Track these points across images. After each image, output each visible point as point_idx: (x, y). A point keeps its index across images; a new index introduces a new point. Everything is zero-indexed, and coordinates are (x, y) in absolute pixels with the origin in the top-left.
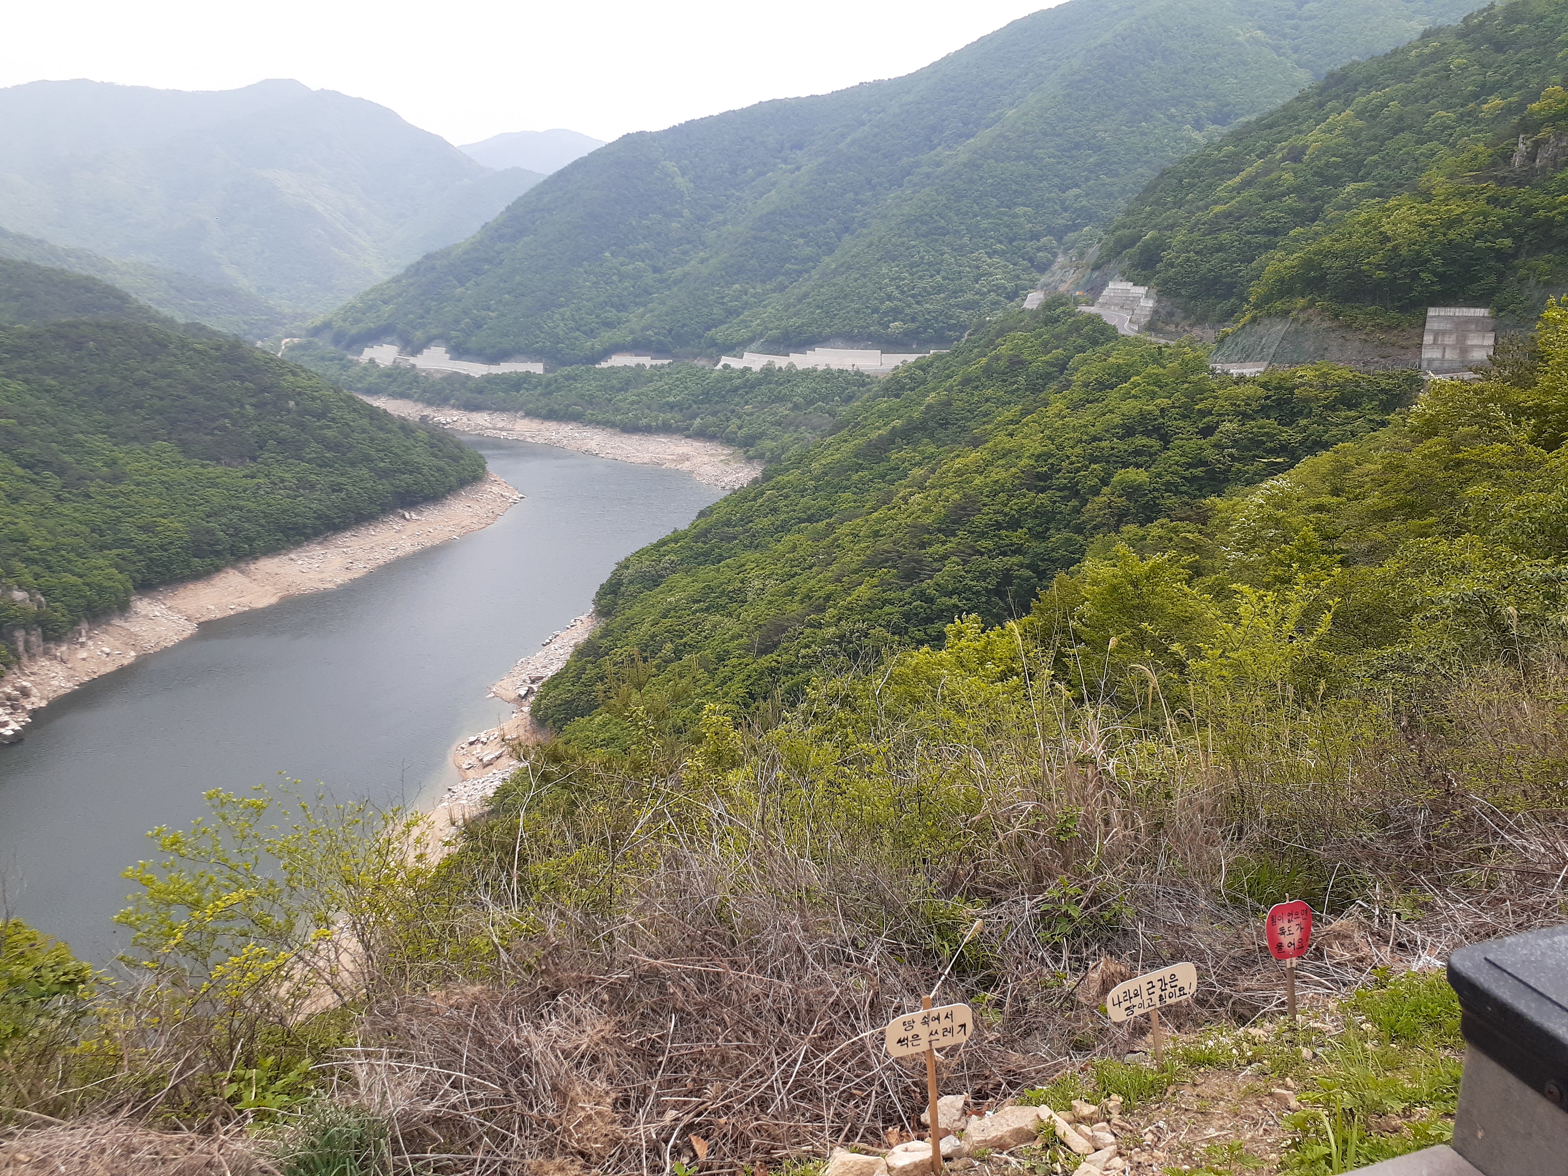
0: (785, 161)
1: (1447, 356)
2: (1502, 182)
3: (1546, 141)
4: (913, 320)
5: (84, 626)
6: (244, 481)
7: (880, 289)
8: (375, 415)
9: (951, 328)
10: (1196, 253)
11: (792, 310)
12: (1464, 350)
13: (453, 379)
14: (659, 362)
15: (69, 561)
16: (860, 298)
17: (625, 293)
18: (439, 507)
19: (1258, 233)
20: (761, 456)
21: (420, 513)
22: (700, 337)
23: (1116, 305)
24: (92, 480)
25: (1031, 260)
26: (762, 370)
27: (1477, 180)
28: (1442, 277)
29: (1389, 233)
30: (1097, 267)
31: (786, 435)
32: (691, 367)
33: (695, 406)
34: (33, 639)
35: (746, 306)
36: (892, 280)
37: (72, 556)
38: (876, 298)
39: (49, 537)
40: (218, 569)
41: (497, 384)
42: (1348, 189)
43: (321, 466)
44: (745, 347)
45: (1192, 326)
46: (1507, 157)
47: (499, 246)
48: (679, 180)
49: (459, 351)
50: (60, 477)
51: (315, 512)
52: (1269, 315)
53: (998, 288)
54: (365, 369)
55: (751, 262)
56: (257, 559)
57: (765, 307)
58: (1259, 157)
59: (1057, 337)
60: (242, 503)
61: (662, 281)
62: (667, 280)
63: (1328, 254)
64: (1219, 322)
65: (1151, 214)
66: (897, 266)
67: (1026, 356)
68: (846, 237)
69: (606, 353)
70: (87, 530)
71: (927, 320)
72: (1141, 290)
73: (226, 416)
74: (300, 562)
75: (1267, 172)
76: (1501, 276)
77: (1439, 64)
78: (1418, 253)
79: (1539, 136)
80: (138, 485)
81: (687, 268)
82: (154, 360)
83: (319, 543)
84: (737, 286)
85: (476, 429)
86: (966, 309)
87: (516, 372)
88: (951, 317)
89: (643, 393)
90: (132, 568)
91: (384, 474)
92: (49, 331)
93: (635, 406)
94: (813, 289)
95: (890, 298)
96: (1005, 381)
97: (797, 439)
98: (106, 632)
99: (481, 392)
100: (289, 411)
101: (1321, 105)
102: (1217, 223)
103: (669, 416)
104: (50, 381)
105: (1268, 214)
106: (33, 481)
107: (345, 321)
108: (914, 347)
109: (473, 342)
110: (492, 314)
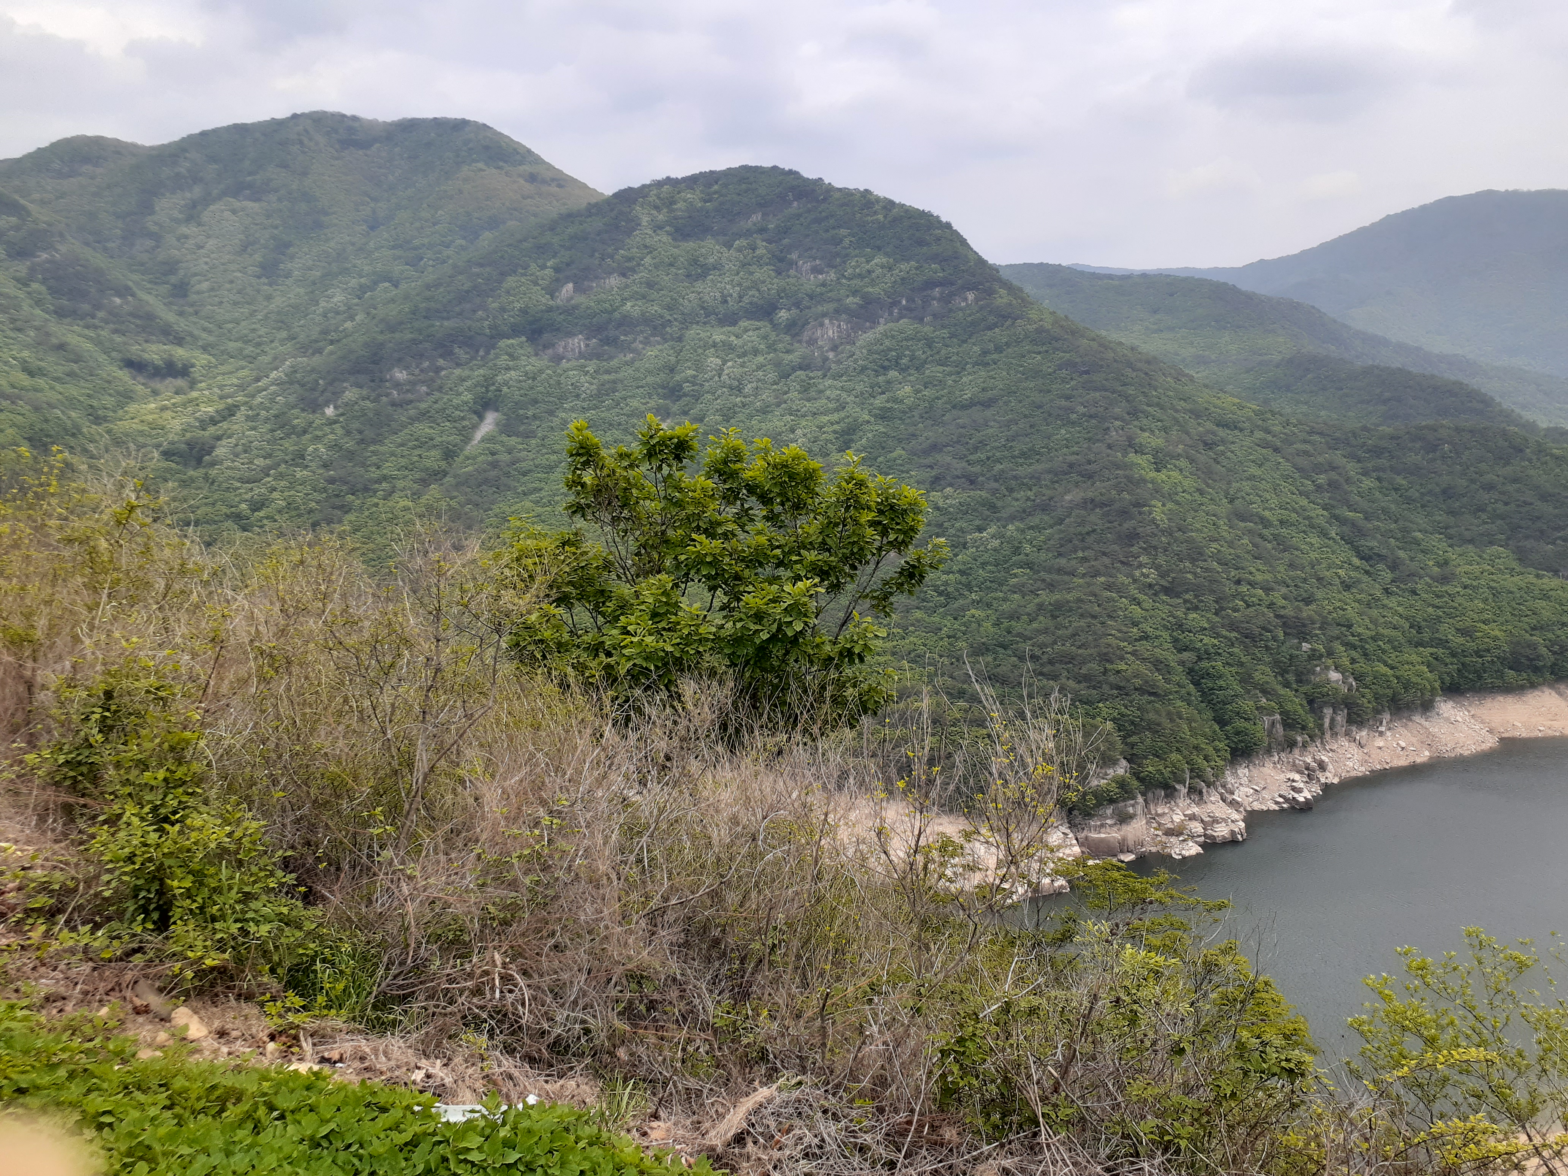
5: (1386, 717)
15: (1384, 652)
24: (1421, 578)
34: (1339, 718)
39: (1370, 626)
50: (1392, 571)
70: (1407, 625)
80: (1465, 587)
90: (1443, 669)
92: (1409, 433)
98: (1405, 726)
106: (1367, 572)
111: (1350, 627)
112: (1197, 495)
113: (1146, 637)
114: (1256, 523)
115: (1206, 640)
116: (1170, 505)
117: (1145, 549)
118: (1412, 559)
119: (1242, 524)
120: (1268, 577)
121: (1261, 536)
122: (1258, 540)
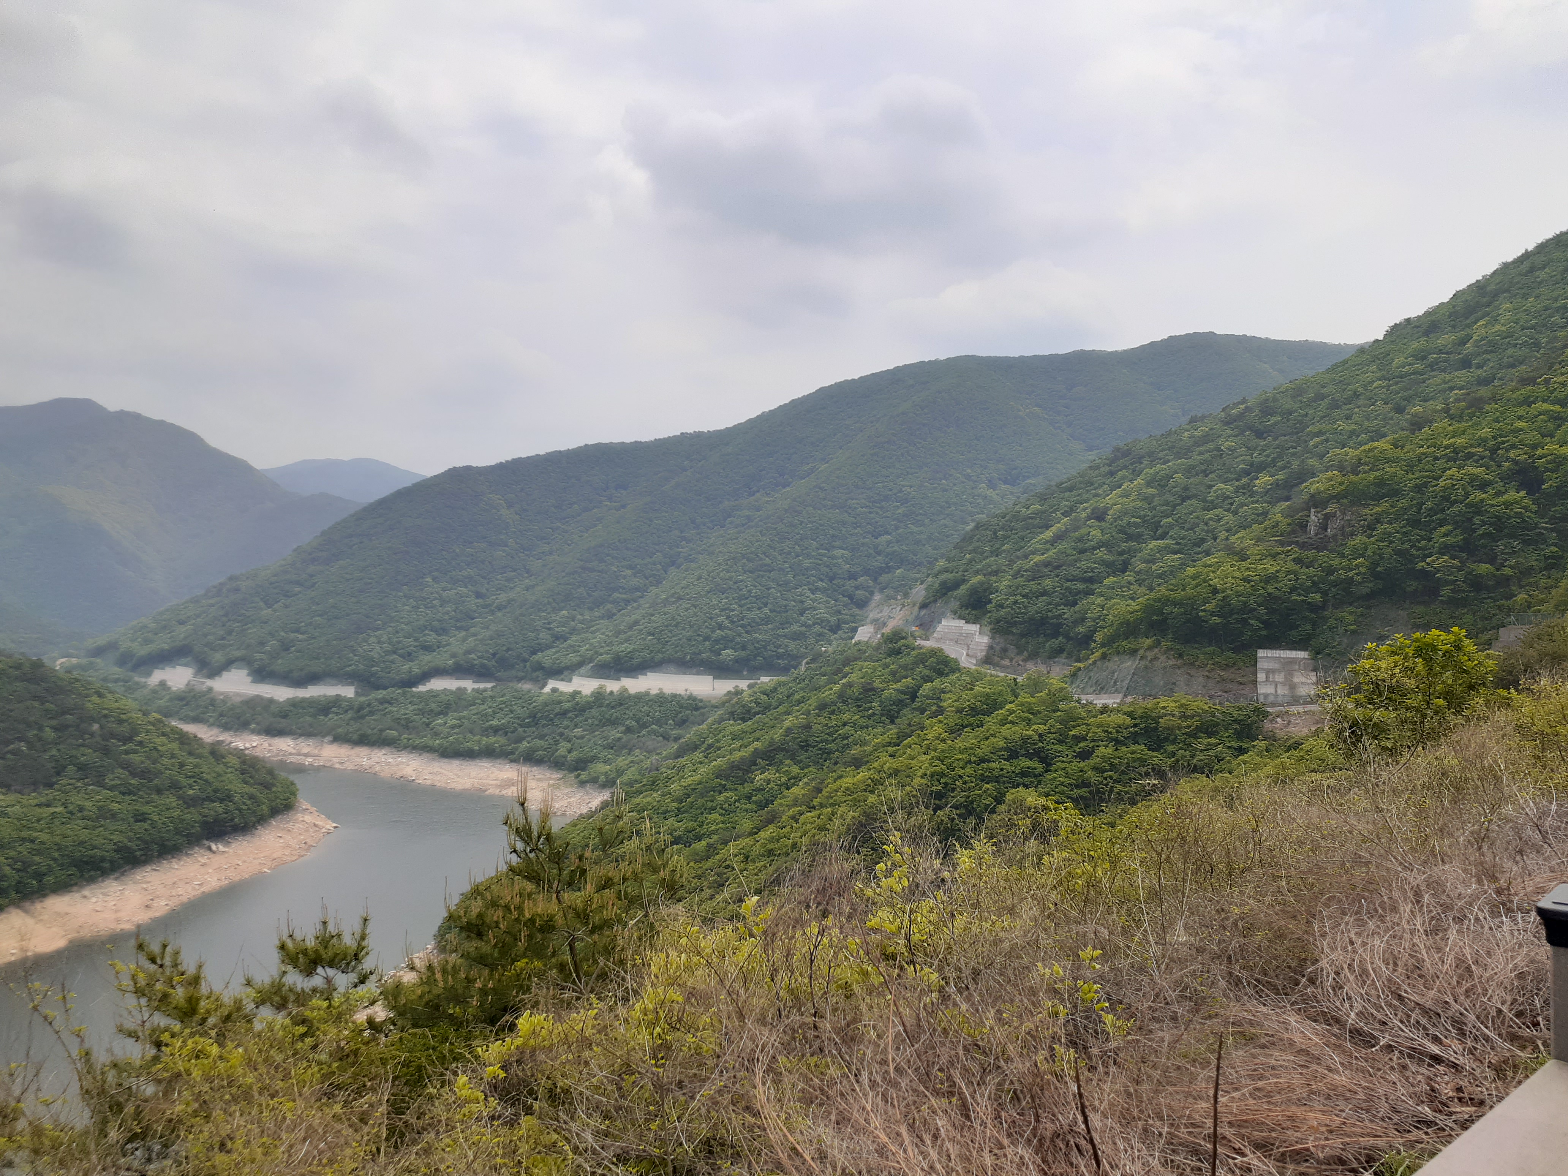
0: (610, 499)
1: (1279, 692)
2: (1303, 546)
3: (1334, 515)
4: (744, 648)
6: (37, 809)
7: (711, 618)
8: (184, 739)
9: (781, 657)
10: (1023, 596)
11: (622, 636)
12: (1293, 687)
13: (254, 704)
14: (482, 686)
16: (691, 627)
17: (446, 617)
18: (248, 838)
19: (1076, 580)
20: (594, 781)
21: (228, 844)
22: (525, 661)
23: (951, 640)
25: (851, 597)
26: (593, 693)
27: (1282, 543)
28: (1267, 624)
29: (1219, 587)
30: (924, 606)
31: (620, 759)
32: (516, 691)
33: (520, 730)
35: (573, 631)
36: (723, 610)
38: (707, 627)
41: (304, 708)
42: (1151, 546)
43: (123, 794)
44: (573, 671)
45: (1025, 660)
46: (1303, 526)
47: (312, 569)
48: (504, 512)
49: (261, 674)
51: (115, 844)
52: (1118, 653)
53: (822, 621)
54: (154, 692)
55: (579, 590)
56: (45, 896)
57: (593, 633)
58: (1065, 514)
59: (905, 667)
60: (35, 834)
61: (485, 606)
62: (490, 605)
63: (1166, 601)
64: (1050, 658)
65: (971, 561)
66: (727, 598)
67: (877, 684)
68: (673, 571)
69: (425, 676)
71: (756, 649)
72: (974, 628)
73: (20, 739)
74: (94, 900)
75: (1076, 528)
76: (1314, 624)
77: (1211, 446)
78: (1245, 603)
79: (1328, 510)
81: (512, 595)
83: (116, 879)
84: (564, 612)
85: (278, 755)
86: (794, 640)
87: (325, 696)
88: (780, 646)
89: (464, 717)
91: (191, 803)
93: (456, 730)
94: (644, 617)
95: (720, 627)
96: (859, 706)
97: (632, 762)
99: (285, 716)
100: (92, 735)
101: (1112, 474)
102: (1039, 571)
103: (493, 739)
105: (1083, 564)
107: (133, 641)
108: (745, 673)
109: (280, 665)
110: (300, 637)
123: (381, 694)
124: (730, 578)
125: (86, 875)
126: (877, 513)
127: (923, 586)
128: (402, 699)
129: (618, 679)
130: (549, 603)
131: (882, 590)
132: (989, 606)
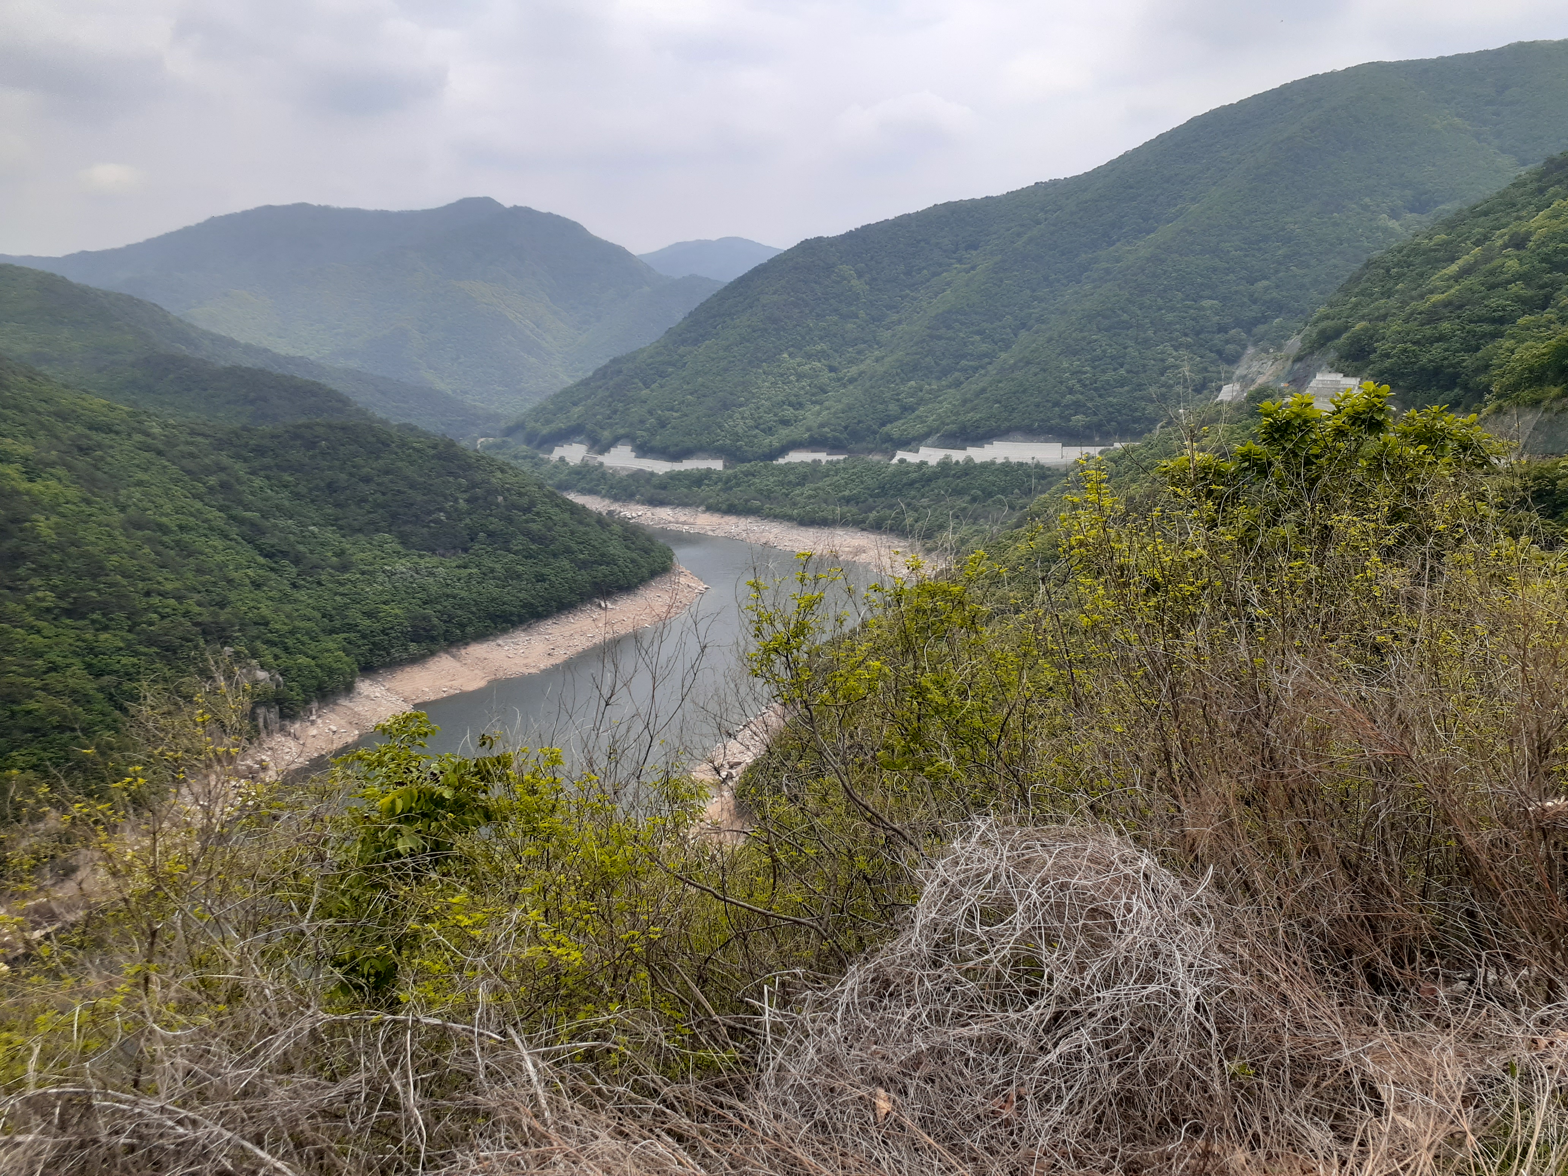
0: (960, 261)
4: (1096, 413)
5: (315, 705)
6: (457, 571)
7: (1061, 383)
8: (574, 510)
9: (1136, 420)
10: (1414, 343)
11: (969, 405)
13: (638, 477)
14: (835, 458)
15: (303, 644)
16: (1040, 392)
17: (802, 392)
19: (1482, 321)
20: (940, 548)
21: (615, 602)
22: (875, 433)
23: (1326, 396)
24: (323, 569)
25: (1219, 353)
26: (938, 464)
30: (1298, 359)
31: (965, 528)
32: (867, 462)
33: (871, 500)
34: (272, 716)
35: (921, 402)
36: (1073, 373)
37: (305, 639)
38: (1056, 392)
39: (286, 621)
40: (433, 653)
41: (680, 480)
43: (526, 558)
44: (921, 442)
47: (682, 349)
48: (854, 282)
49: (643, 450)
50: (296, 566)
51: (521, 601)
52: (1517, 405)
53: (1185, 381)
54: (556, 467)
55: (927, 359)
56: (467, 644)
57: (940, 402)
58: (1477, 243)
60: (457, 592)
61: (838, 380)
62: (842, 379)
65: (1356, 305)
66: (1079, 360)
68: (1023, 334)
69: (783, 450)
70: (318, 615)
71: (1110, 413)
73: (440, 510)
74: (506, 648)
75: (1488, 260)
80: (363, 573)
81: (862, 367)
82: (378, 458)
83: (524, 630)
84: (913, 383)
85: (658, 523)
86: (1152, 402)
88: (1136, 410)
89: (819, 488)
90: (357, 651)
91: (583, 565)
92: (287, 432)
93: (812, 500)
94: (990, 384)
95: (1071, 391)
97: (976, 531)
98: (333, 711)
99: (664, 488)
100: (498, 505)
101: (1541, 191)
102: (1436, 312)
103: (845, 509)
104: (287, 477)
105: (1493, 302)
106: (272, 569)
107: (536, 421)
108: (1097, 439)
109: (657, 441)
110: (675, 414)
111: (266, 624)
112: (84, 507)
113: (54, 668)
114: (153, 531)
115: (124, 661)
116: (54, 519)
117: (33, 570)
118: (312, 552)
119: (140, 533)
120: (178, 584)
121: (163, 544)
122: (160, 548)
123: (746, 466)
124: (1084, 338)
125: (499, 627)
126: (1254, 256)
127: (1300, 337)
128: (764, 472)
129: (965, 449)
130: (897, 374)
131: (1255, 344)
132: (1372, 357)
